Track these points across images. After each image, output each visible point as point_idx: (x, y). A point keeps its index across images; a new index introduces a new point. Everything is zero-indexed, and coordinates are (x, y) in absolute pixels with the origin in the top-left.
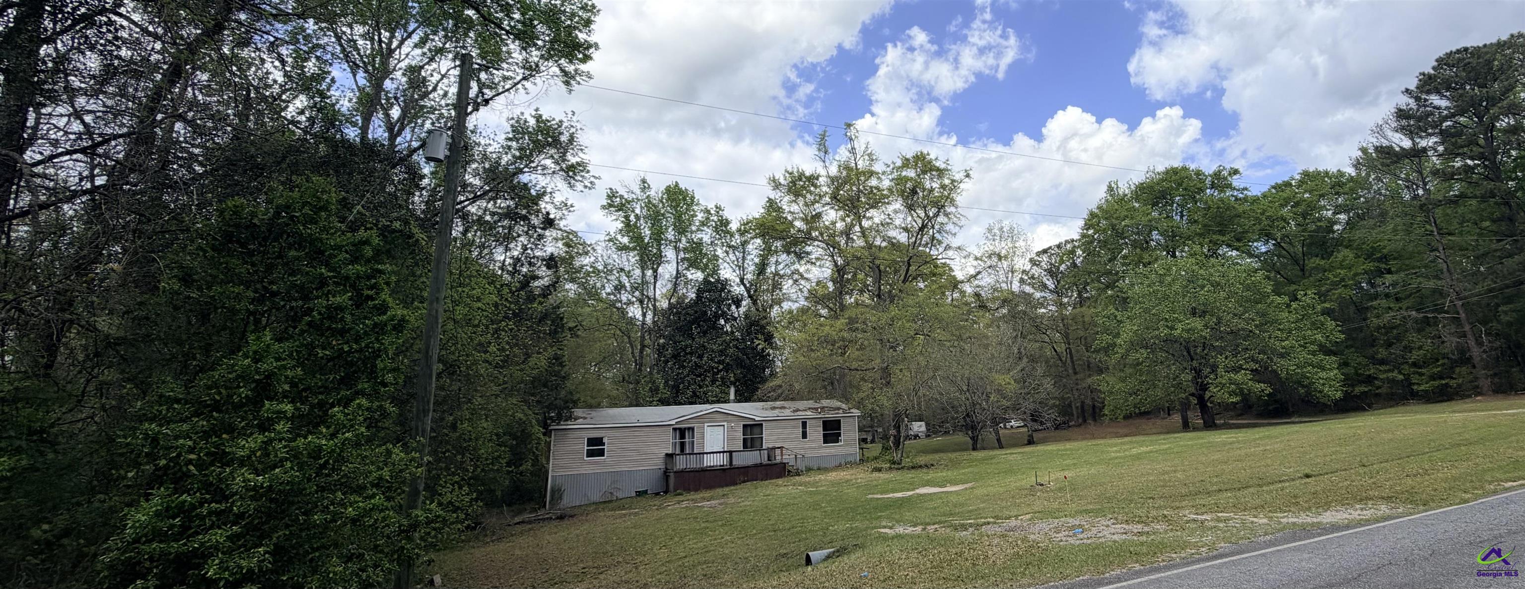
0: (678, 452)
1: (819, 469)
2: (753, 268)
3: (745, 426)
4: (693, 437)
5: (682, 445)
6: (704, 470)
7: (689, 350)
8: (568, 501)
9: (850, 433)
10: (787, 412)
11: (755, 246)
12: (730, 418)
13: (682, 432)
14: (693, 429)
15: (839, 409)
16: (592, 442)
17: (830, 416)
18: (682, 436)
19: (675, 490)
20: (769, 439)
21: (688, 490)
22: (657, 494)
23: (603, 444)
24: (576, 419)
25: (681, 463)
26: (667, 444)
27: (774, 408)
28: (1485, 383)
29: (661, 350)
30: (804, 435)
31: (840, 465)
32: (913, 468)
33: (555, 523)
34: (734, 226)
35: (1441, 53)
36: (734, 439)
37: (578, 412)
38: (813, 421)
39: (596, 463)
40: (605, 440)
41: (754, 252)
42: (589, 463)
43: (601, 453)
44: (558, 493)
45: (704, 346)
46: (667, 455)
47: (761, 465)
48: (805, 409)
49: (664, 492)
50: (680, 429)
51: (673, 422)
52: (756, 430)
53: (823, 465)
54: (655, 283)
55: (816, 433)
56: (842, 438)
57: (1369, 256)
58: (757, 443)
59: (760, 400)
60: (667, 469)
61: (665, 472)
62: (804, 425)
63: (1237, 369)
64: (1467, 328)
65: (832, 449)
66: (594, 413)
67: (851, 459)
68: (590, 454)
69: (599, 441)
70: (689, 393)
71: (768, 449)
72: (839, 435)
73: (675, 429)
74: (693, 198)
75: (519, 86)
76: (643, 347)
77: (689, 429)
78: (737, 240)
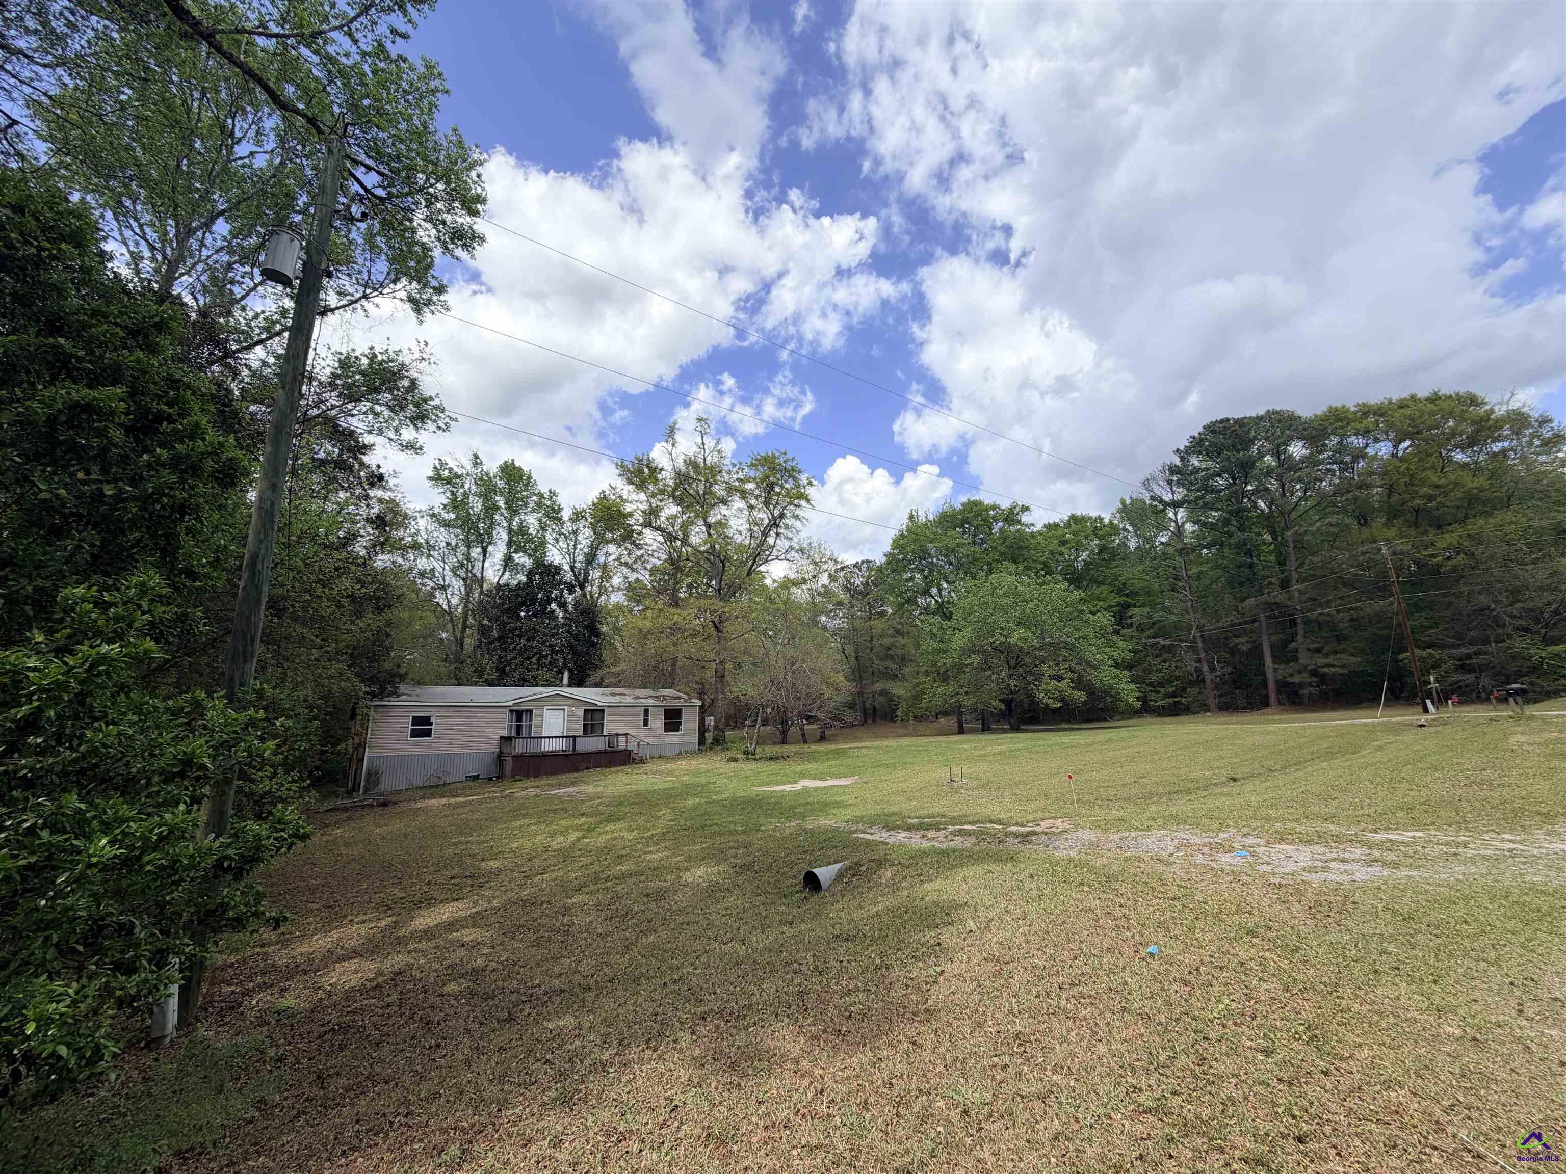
0: (513, 734)
1: (660, 757)
2: (581, 558)
3: (586, 711)
4: (531, 720)
5: (519, 729)
6: (545, 756)
7: (517, 632)
8: (386, 784)
9: (690, 723)
10: (629, 700)
11: (586, 536)
12: (571, 701)
13: (520, 715)
14: (531, 712)
15: (679, 698)
16: (417, 721)
17: (674, 704)
18: (519, 719)
19: (513, 776)
20: (610, 725)
21: (527, 776)
22: (490, 779)
23: (431, 724)
24: (398, 696)
25: (520, 747)
26: (501, 727)
27: (613, 695)
28: (1212, 702)
29: (484, 631)
30: (646, 723)
31: (680, 753)
32: (771, 759)
33: (379, 810)
34: (566, 515)
35: (1207, 421)
36: (573, 724)
37: (402, 688)
38: (656, 710)
39: (422, 744)
40: (433, 720)
41: (584, 542)
42: (415, 744)
43: (428, 733)
44: (374, 777)
45: (534, 629)
46: (502, 738)
47: (605, 751)
48: (645, 696)
49: (498, 777)
50: (517, 711)
51: (510, 704)
52: (597, 715)
53: (663, 754)
54: (484, 561)
55: (658, 722)
56: (682, 727)
57: (1120, 592)
58: (598, 728)
59: (597, 685)
60: (501, 752)
61: (499, 757)
62: (646, 712)
63: (1060, 678)
64: (1203, 655)
65: (673, 738)
66: (418, 690)
67: (689, 748)
68: (415, 734)
69: (426, 721)
70: (516, 676)
71: (610, 735)
72: (680, 724)
73: (511, 711)
74: (529, 478)
75: (358, 305)
76: (465, 626)
77: (527, 711)
78: (568, 527)
